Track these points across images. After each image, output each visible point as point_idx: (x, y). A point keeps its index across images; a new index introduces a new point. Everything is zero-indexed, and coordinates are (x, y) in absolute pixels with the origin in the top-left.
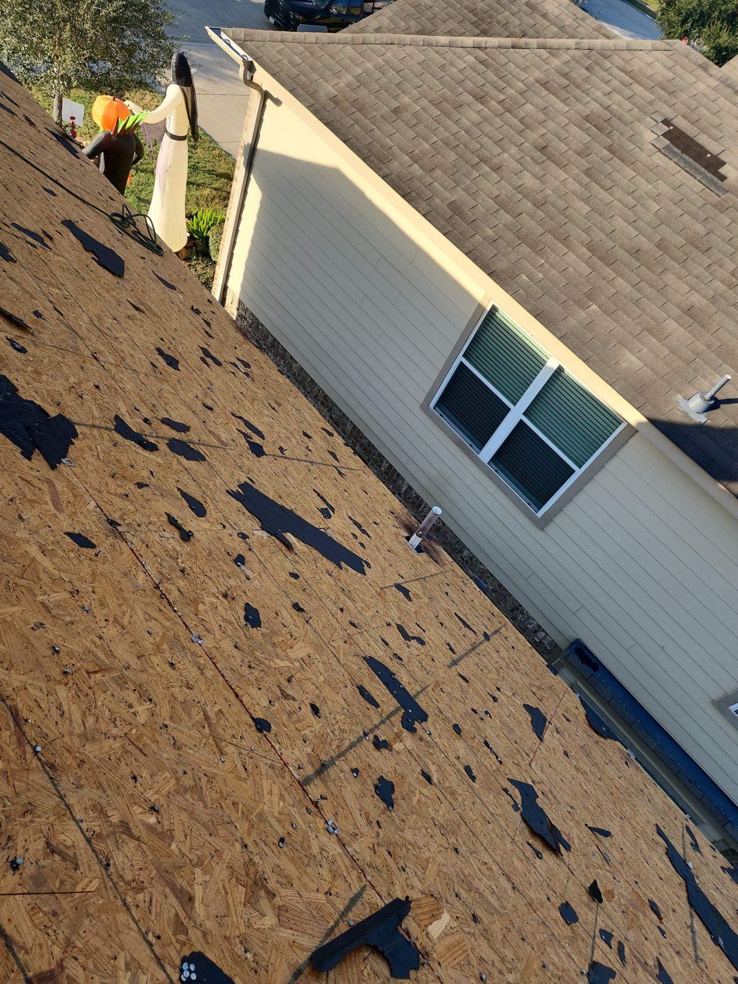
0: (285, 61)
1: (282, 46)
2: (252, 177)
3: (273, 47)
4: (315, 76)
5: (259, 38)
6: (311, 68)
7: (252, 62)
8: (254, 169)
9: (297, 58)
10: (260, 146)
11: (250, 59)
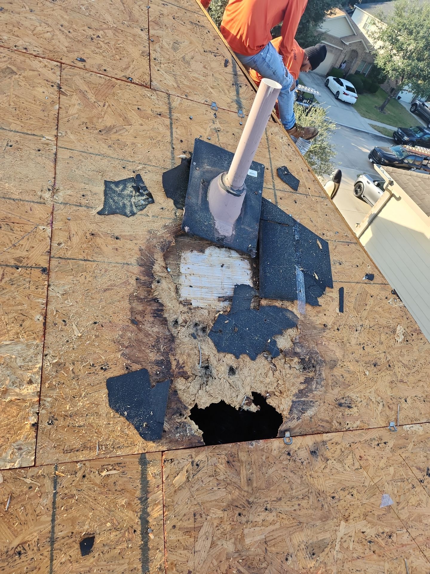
0: (410, 184)
1: (410, 177)
2: (370, 227)
3: (405, 177)
4: (424, 192)
5: (399, 173)
6: (423, 189)
7: (393, 182)
8: (372, 224)
9: (416, 183)
10: (380, 215)
11: (392, 180)
